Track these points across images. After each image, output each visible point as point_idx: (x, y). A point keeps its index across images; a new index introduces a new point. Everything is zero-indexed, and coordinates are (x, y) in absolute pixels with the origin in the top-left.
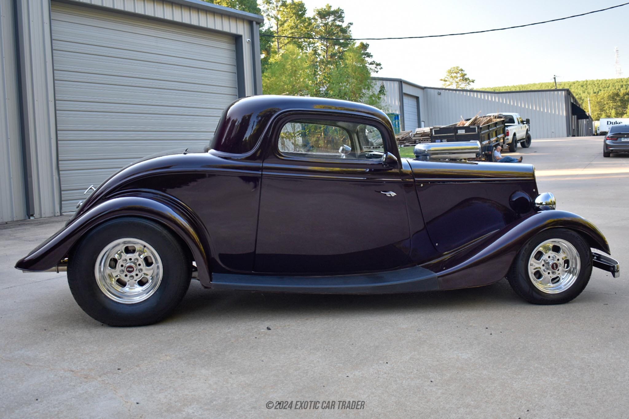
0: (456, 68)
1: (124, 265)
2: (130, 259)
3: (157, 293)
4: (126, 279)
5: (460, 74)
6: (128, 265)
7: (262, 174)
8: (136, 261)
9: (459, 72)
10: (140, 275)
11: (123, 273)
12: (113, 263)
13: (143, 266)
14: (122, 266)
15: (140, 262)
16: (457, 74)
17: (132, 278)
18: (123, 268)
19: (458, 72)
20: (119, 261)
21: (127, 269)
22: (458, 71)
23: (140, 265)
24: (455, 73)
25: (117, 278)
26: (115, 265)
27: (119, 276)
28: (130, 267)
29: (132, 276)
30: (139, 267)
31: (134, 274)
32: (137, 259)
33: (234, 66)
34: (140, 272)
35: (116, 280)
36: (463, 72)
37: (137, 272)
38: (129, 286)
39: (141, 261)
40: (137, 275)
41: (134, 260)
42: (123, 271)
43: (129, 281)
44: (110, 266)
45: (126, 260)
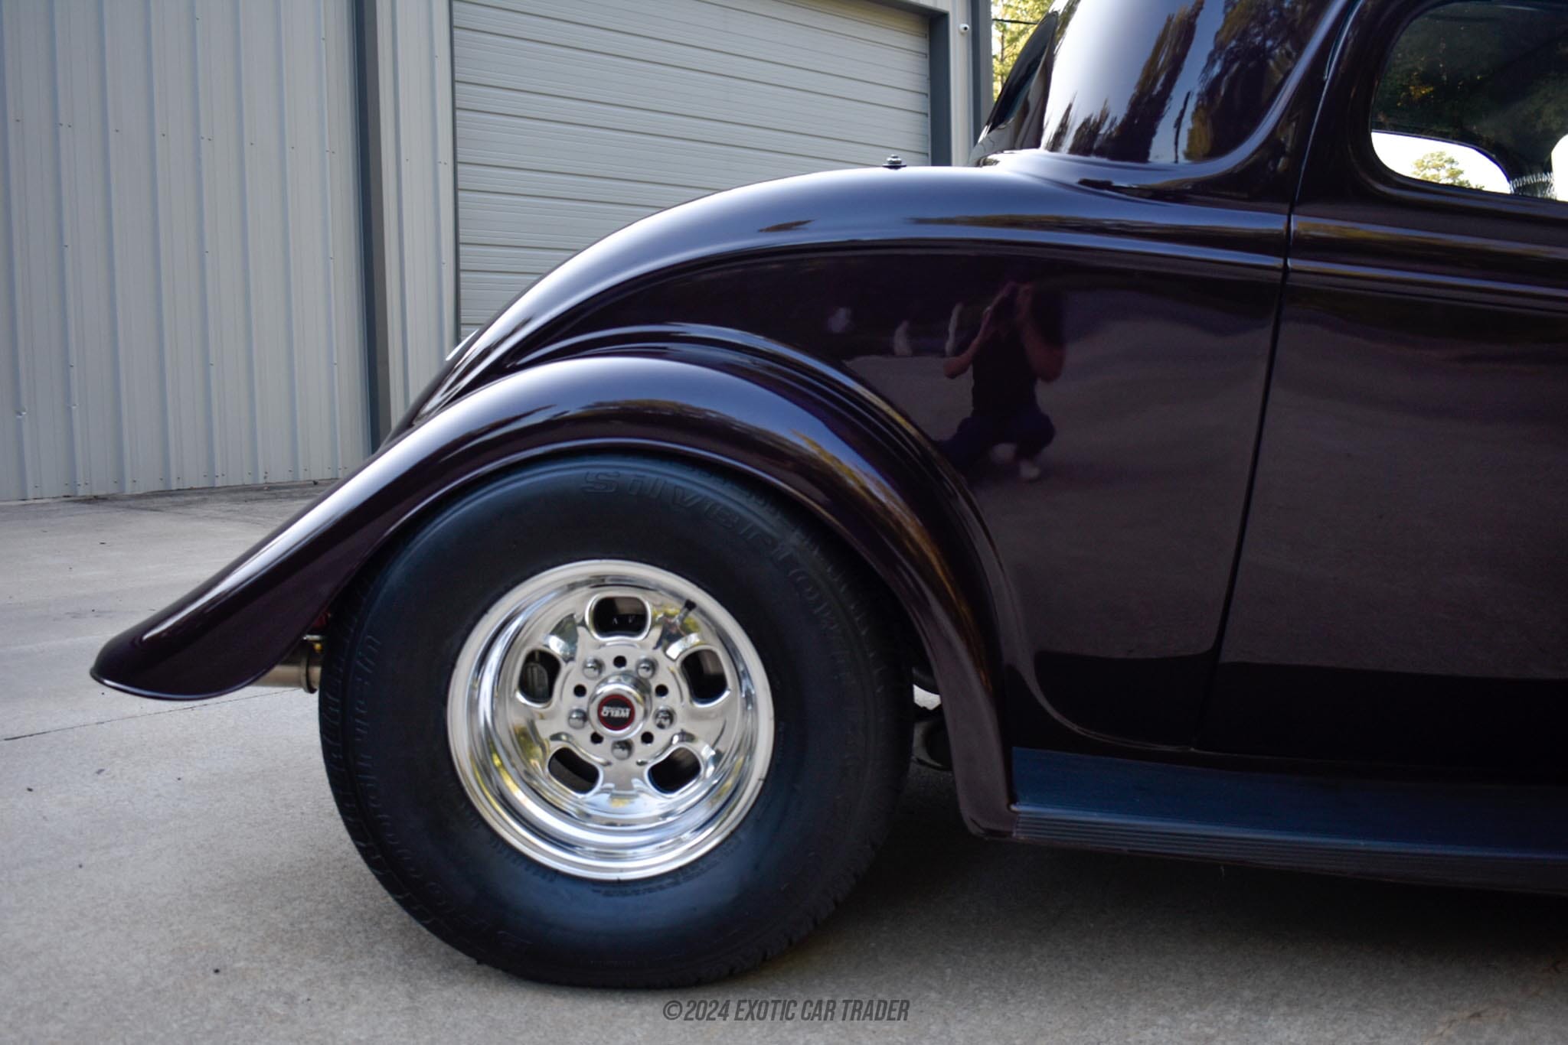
0: (1438, 156)
1: (589, 686)
2: (620, 661)
3: (742, 836)
4: (594, 755)
5: (1448, 170)
6: (607, 689)
7: (1285, 269)
8: (643, 673)
9: (1446, 165)
10: (661, 737)
11: (583, 727)
12: (538, 671)
13: (678, 697)
14: (580, 691)
15: (663, 677)
16: (1438, 170)
17: (625, 752)
18: (582, 702)
19: (1442, 166)
20: (565, 668)
21: (600, 710)
22: (1441, 162)
23: (662, 691)
24: (1434, 168)
25: (555, 746)
26: (546, 681)
27: (564, 737)
28: (616, 700)
29: (627, 745)
30: (661, 703)
31: (633, 733)
32: (652, 665)
33: (925, 96)
34: (661, 726)
35: (550, 756)
36: (1454, 166)
37: (650, 726)
38: (611, 785)
39: (669, 673)
40: (647, 738)
41: (638, 667)
42: (584, 717)
43: (608, 764)
44: (525, 687)
45: (599, 665)
